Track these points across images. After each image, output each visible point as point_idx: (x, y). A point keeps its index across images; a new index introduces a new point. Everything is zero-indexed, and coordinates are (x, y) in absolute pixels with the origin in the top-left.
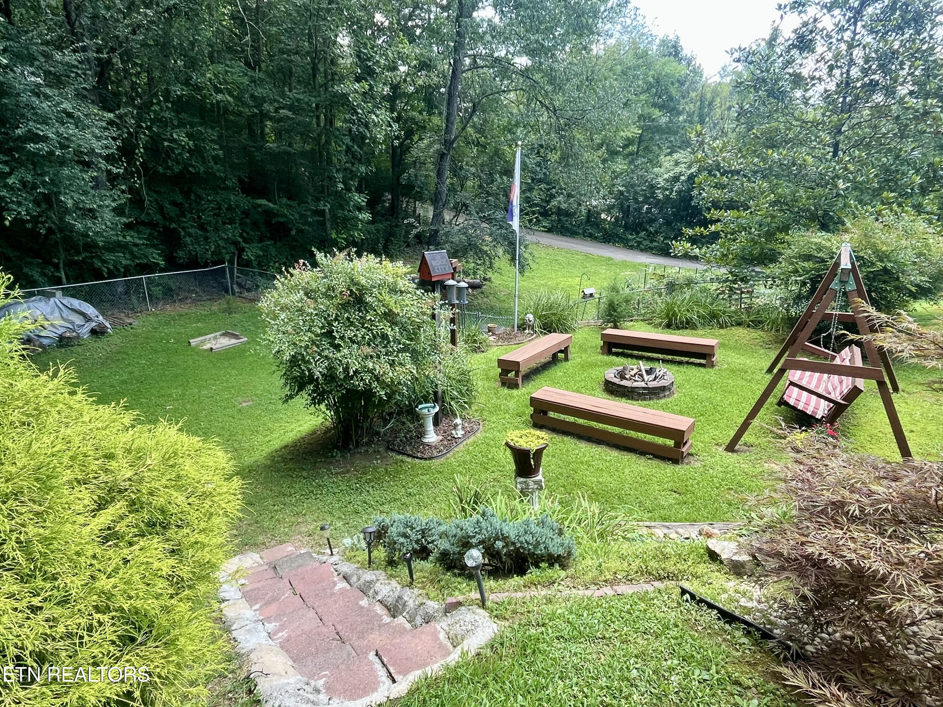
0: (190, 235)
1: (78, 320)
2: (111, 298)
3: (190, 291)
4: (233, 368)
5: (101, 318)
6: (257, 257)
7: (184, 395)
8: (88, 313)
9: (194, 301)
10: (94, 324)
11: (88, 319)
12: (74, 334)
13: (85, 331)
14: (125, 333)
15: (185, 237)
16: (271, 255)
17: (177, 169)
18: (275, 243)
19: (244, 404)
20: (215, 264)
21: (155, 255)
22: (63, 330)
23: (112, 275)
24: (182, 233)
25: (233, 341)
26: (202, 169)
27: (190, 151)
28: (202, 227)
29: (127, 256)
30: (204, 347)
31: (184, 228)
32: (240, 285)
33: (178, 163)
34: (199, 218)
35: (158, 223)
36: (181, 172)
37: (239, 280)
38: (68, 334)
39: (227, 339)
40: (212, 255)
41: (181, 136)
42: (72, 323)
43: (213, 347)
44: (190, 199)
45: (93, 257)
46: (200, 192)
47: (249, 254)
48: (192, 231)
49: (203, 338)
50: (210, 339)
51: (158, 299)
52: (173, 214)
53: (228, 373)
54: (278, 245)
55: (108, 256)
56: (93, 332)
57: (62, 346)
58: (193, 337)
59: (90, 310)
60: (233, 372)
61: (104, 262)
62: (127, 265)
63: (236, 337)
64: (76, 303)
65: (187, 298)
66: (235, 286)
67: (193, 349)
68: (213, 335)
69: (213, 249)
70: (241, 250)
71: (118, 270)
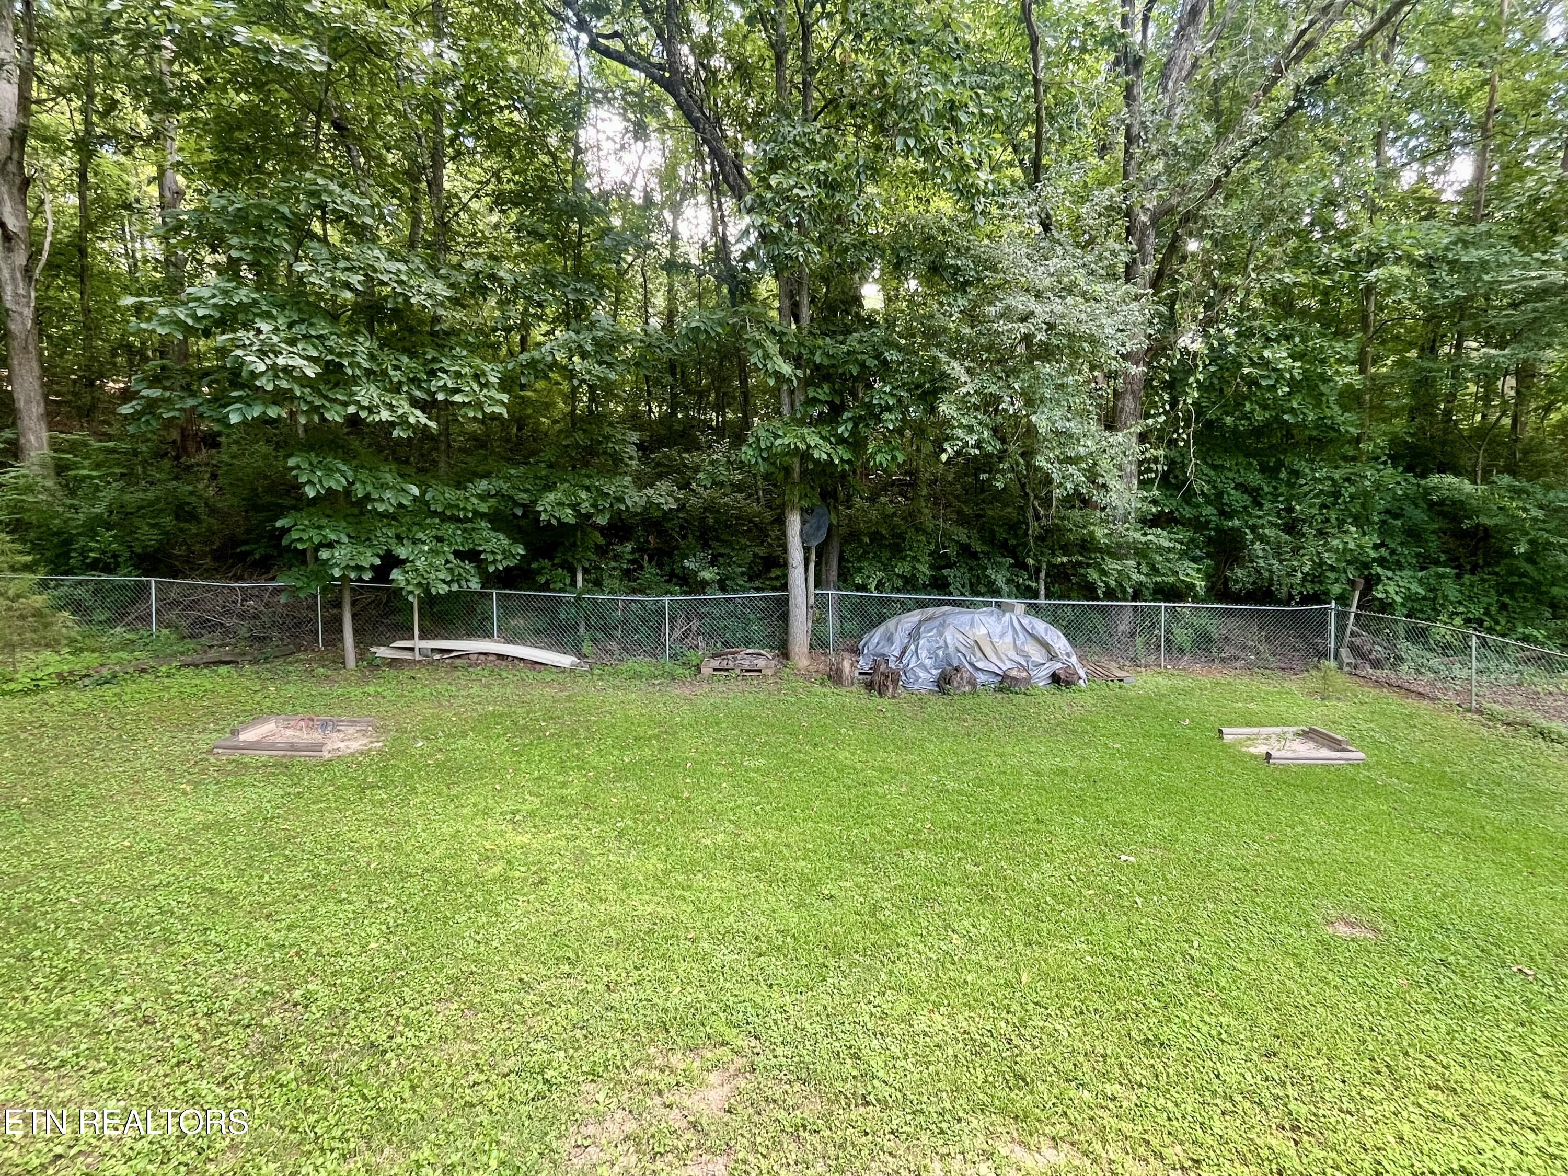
0: (1263, 539)
1: (1037, 654)
2: (1105, 637)
3: (1244, 648)
4: (1320, 813)
5: (1074, 659)
6: (1409, 597)
7: (1174, 839)
8: (1056, 647)
9: (1249, 667)
10: (1060, 665)
11: (1053, 657)
12: (1024, 674)
13: (1041, 677)
14: (1105, 692)
15: (1253, 543)
16: (1445, 597)
17: (1260, 416)
18: (1459, 576)
19: (1343, 930)
20: (1305, 600)
21: (1189, 571)
22: (1009, 665)
23: (1110, 594)
24: (1250, 537)
25: (1325, 753)
26: (1311, 416)
27: (1292, 383)
28: (1291, 528)
29: (1144, 569)
30: (1252, 750)
31: (1253, 528)
32: (1355, 650)
33: (1265, 408)
34: (1290, 510)
35: (1208, 522)
36: (1267, 424)
37: (1358, 641)
38: (1014, 673)
39: (1312, 745)
40: (1304, 579)
41: (1279, 354)
42: (1027, 657)
43: (1274, 754)
44: (1277, 478)
45: (1089, 565)
46: (1301, 465)
47: (1391, 589)
48: (1269, 532)
49: (1255, 730)
50: (1268, 737)
51: (1181, 651)
52: (1238, 507)
53: (1302, 822)
54: (1467, 579)
55: (1112, 565)
56: (1055, 678)
57: (1001, 690)
58: (1230, 724)
59: (1060, 642)
60: (1318, 823)
61: (1104, 572)
62: (1141, 584)
63: (1335, 745)
64: (1040, 626)
65: (1237, 658)
66: (1344, 652)
67: (1225, 748)
68: (1278, 730)
69: (1306, 569)
70: (1371, 582)
71: (1124, 591)
